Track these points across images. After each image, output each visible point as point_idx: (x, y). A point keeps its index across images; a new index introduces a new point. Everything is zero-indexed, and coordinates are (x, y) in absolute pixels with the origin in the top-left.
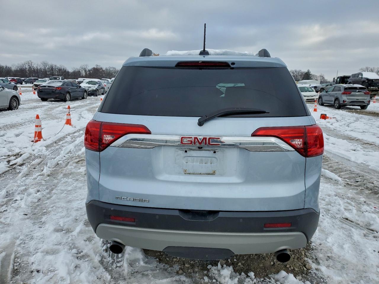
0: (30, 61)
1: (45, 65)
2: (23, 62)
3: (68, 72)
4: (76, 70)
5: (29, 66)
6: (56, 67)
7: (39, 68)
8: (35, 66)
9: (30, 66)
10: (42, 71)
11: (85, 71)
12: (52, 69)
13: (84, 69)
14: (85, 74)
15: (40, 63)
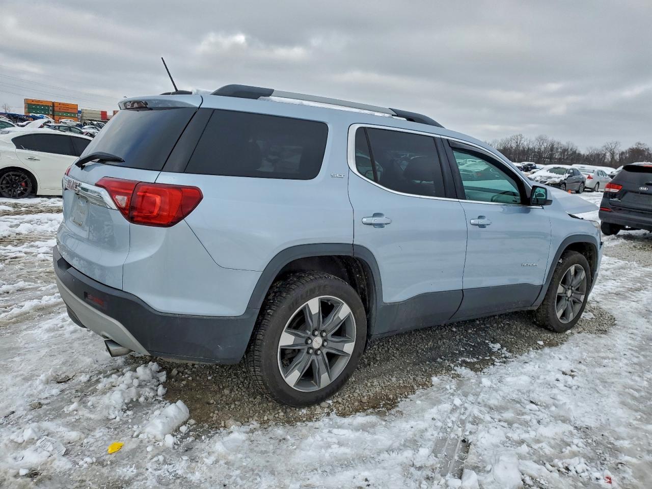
0: (519, 135)
1: (542, 142)
2: (509, 137)
3: (579, 154)
4: (595, 152)
5: (517, 143)
6: (560, 146)
7: (531, 146)
8: (525, 143)
9: (519, 142)
10: (535, 152)
11: (613, 154)
12: (552, 149)
13: (611, 150)
14: (610, 160)
15: (533, 139)
